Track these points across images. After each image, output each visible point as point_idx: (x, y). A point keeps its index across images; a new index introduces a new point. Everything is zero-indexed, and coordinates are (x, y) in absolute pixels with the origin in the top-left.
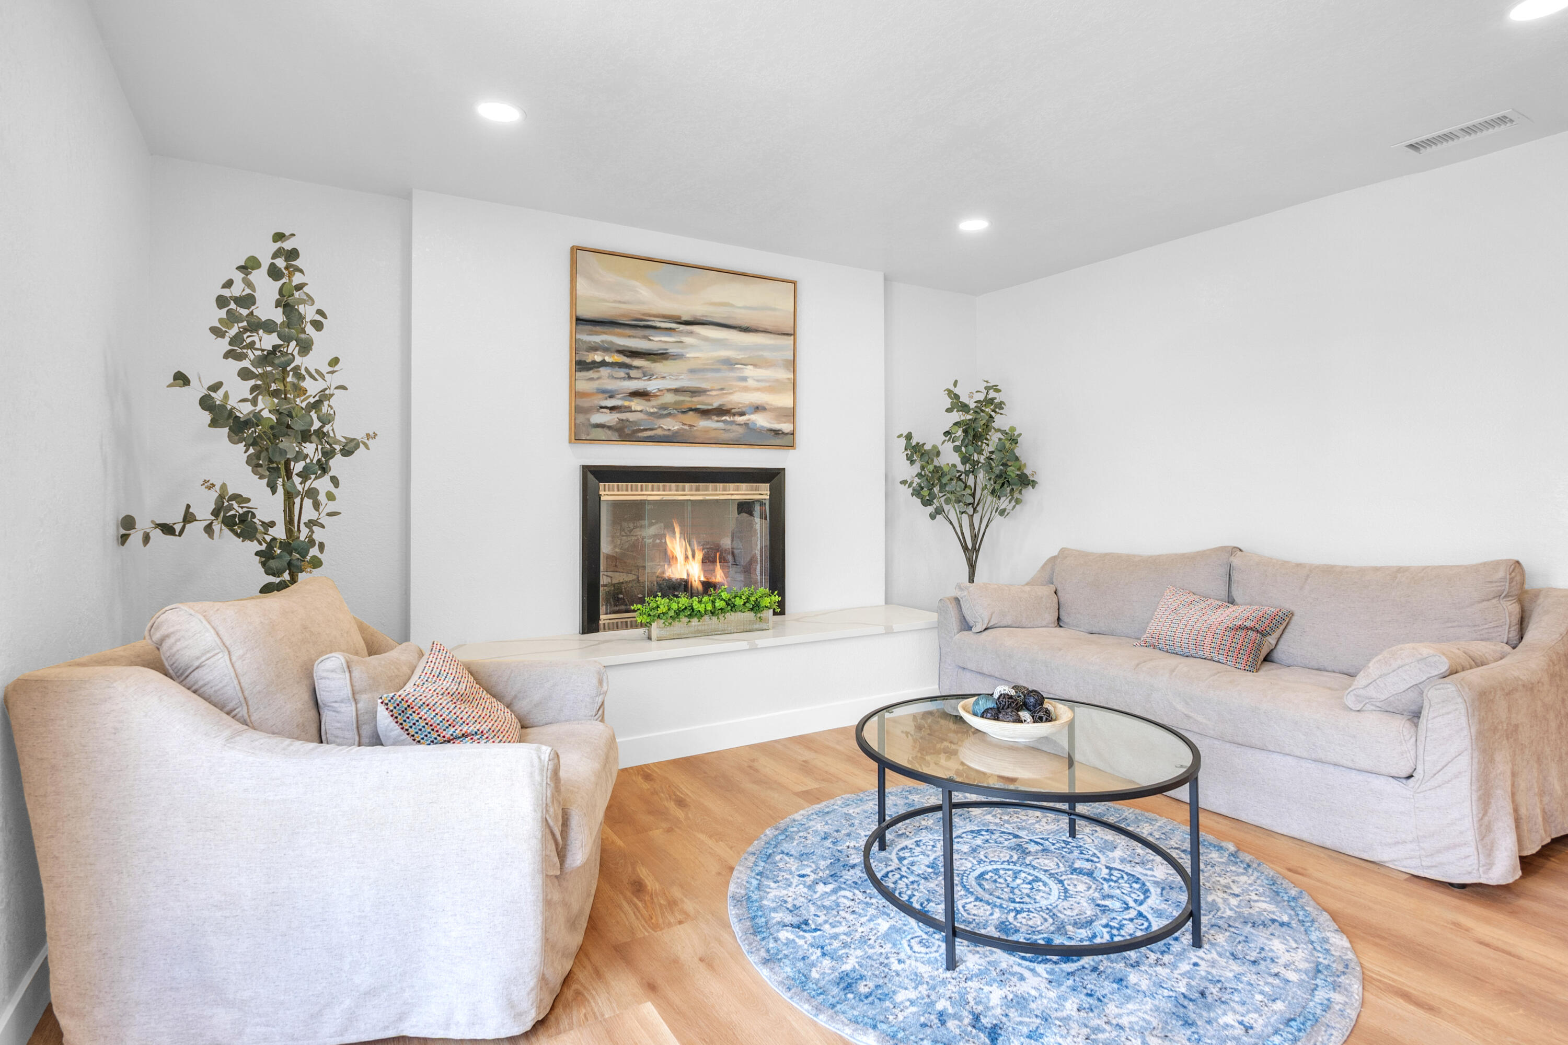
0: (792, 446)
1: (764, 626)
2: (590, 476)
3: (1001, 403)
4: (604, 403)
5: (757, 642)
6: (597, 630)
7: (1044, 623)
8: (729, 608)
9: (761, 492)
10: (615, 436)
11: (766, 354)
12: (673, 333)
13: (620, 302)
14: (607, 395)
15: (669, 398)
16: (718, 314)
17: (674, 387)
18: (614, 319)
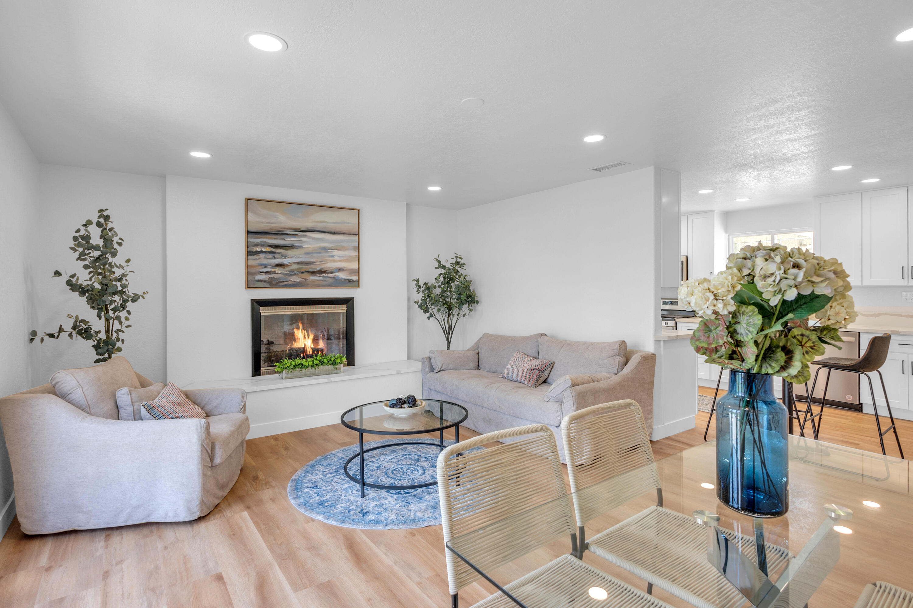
0: (358, 287)
1: (339, 371)
2: (255, 304)
3: (464, 264)
4: (262, 270)
5: (331, 379)
6: (260, 375)
7: (469, 368)
8: (321, 364)
9: (343, 308)
10: (268, 285)
11: (344, 244)
12: (296, 236)
13: (269, 223)
14: (263, 267)
15: (295, 267)
16: (319, 226)
17: (297, 261)
18: (267, 231)
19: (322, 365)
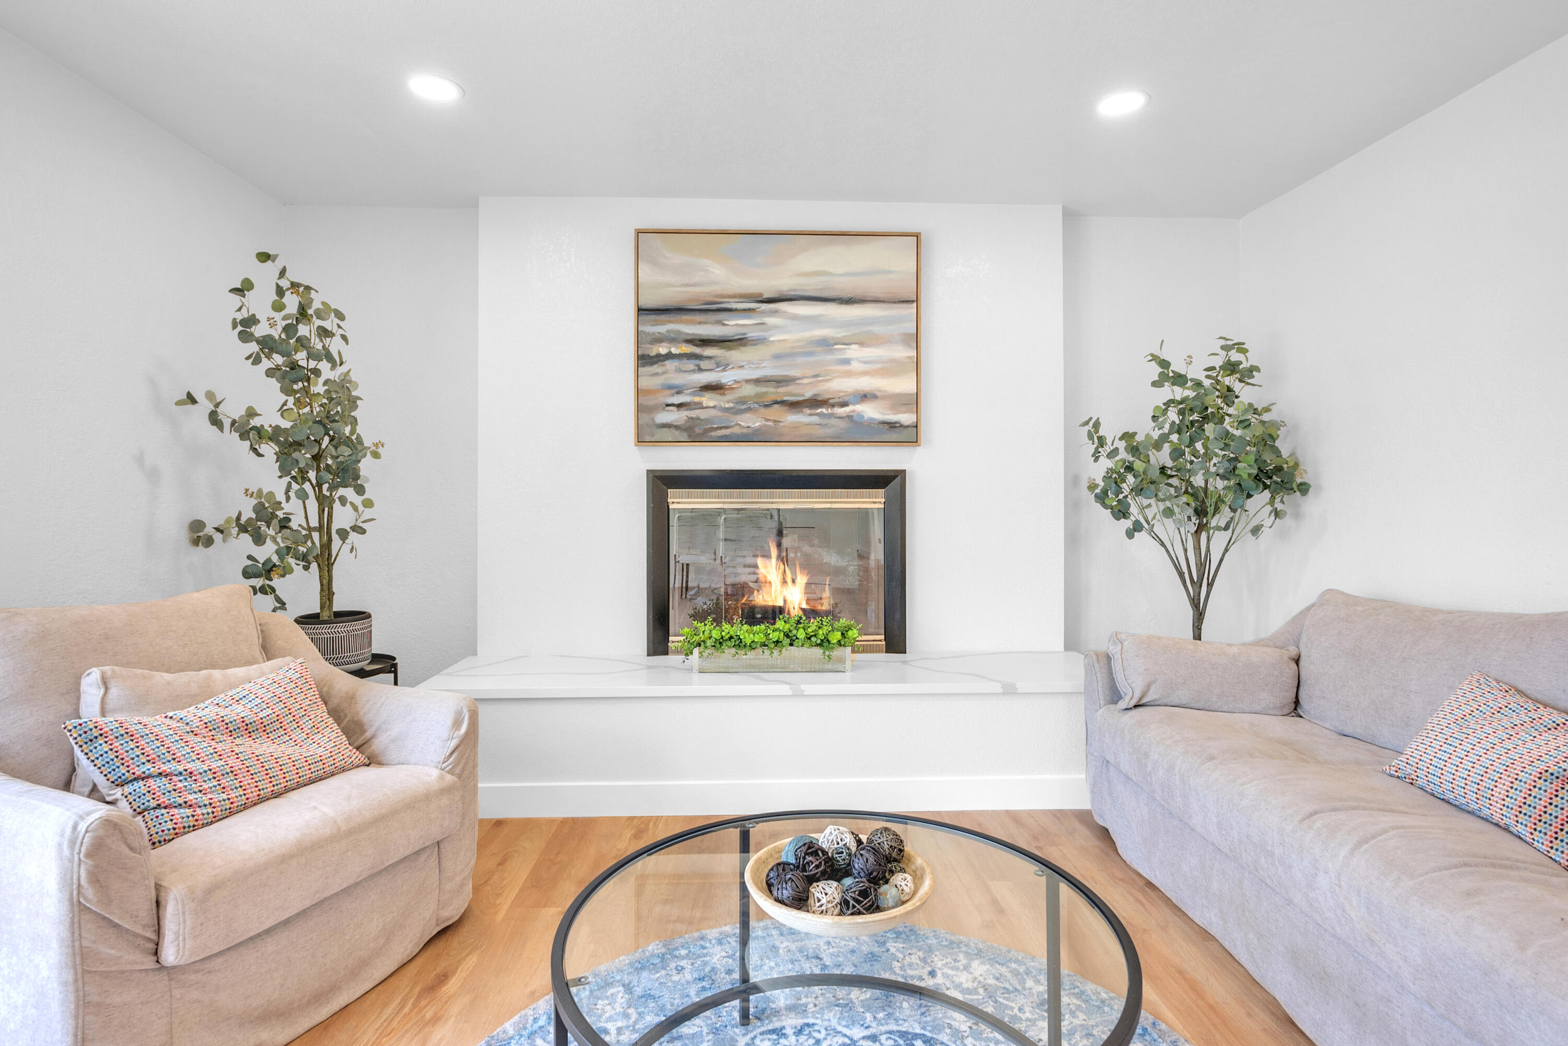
0: (915, 442)
2: (660, 483)
3: (1253, 368)
6: (666, 653)
9: (872, 500)
13: (688, 285)
16: (811, 286)
18: (681, 305)
19: (791, 645)
